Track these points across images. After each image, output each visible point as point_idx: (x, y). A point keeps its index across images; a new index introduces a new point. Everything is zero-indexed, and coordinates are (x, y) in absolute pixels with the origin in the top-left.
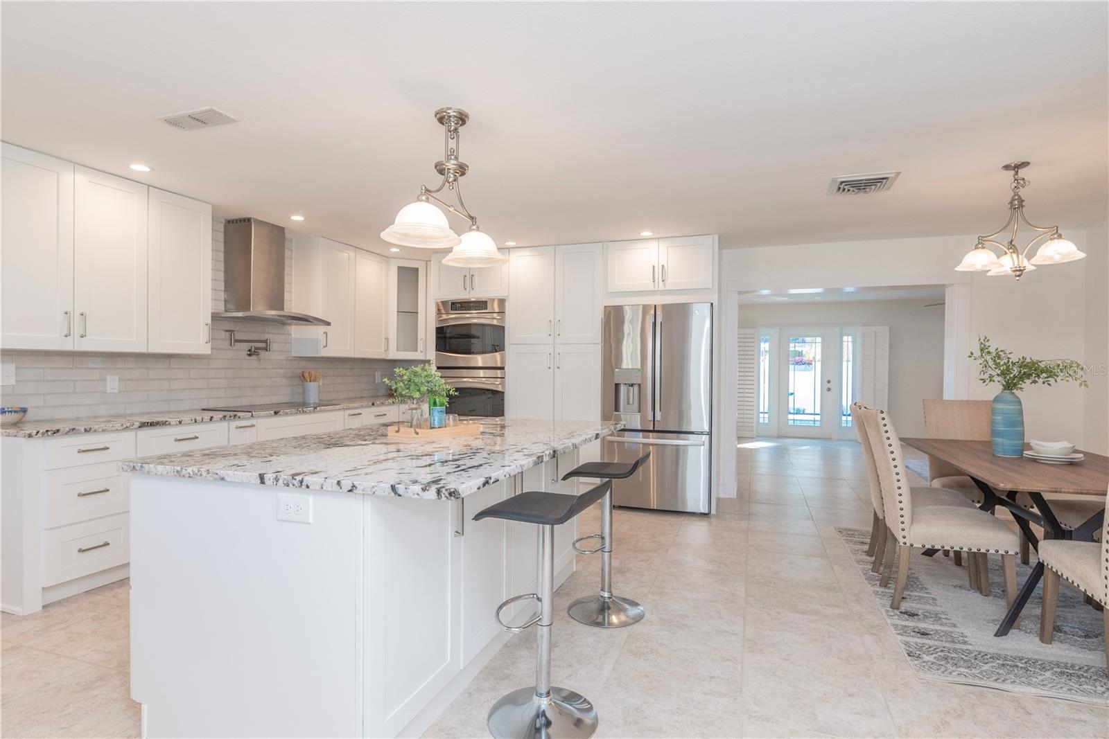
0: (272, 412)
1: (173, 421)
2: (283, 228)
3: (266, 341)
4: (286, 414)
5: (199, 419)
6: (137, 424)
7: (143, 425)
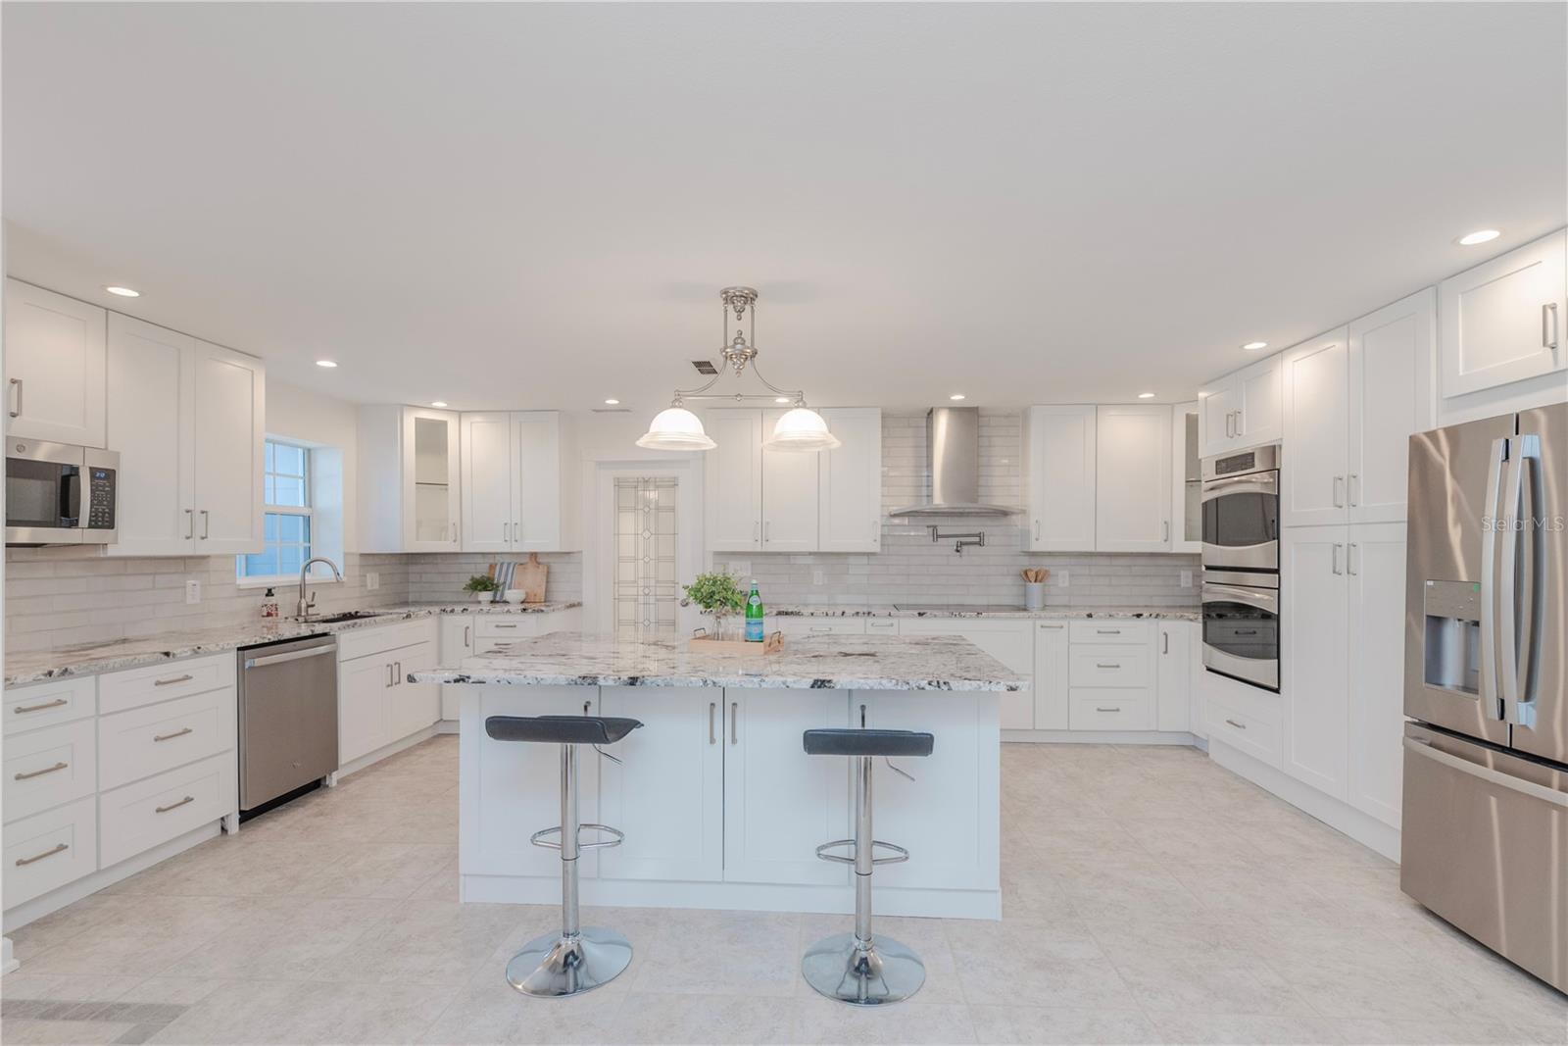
0: (916, 613)
1: (806, 611)
2: (977, 408)
3: (979, 535)
4: (935, 616)
5: (830, 613)
6: (775, 612)
7: (780, 613)
